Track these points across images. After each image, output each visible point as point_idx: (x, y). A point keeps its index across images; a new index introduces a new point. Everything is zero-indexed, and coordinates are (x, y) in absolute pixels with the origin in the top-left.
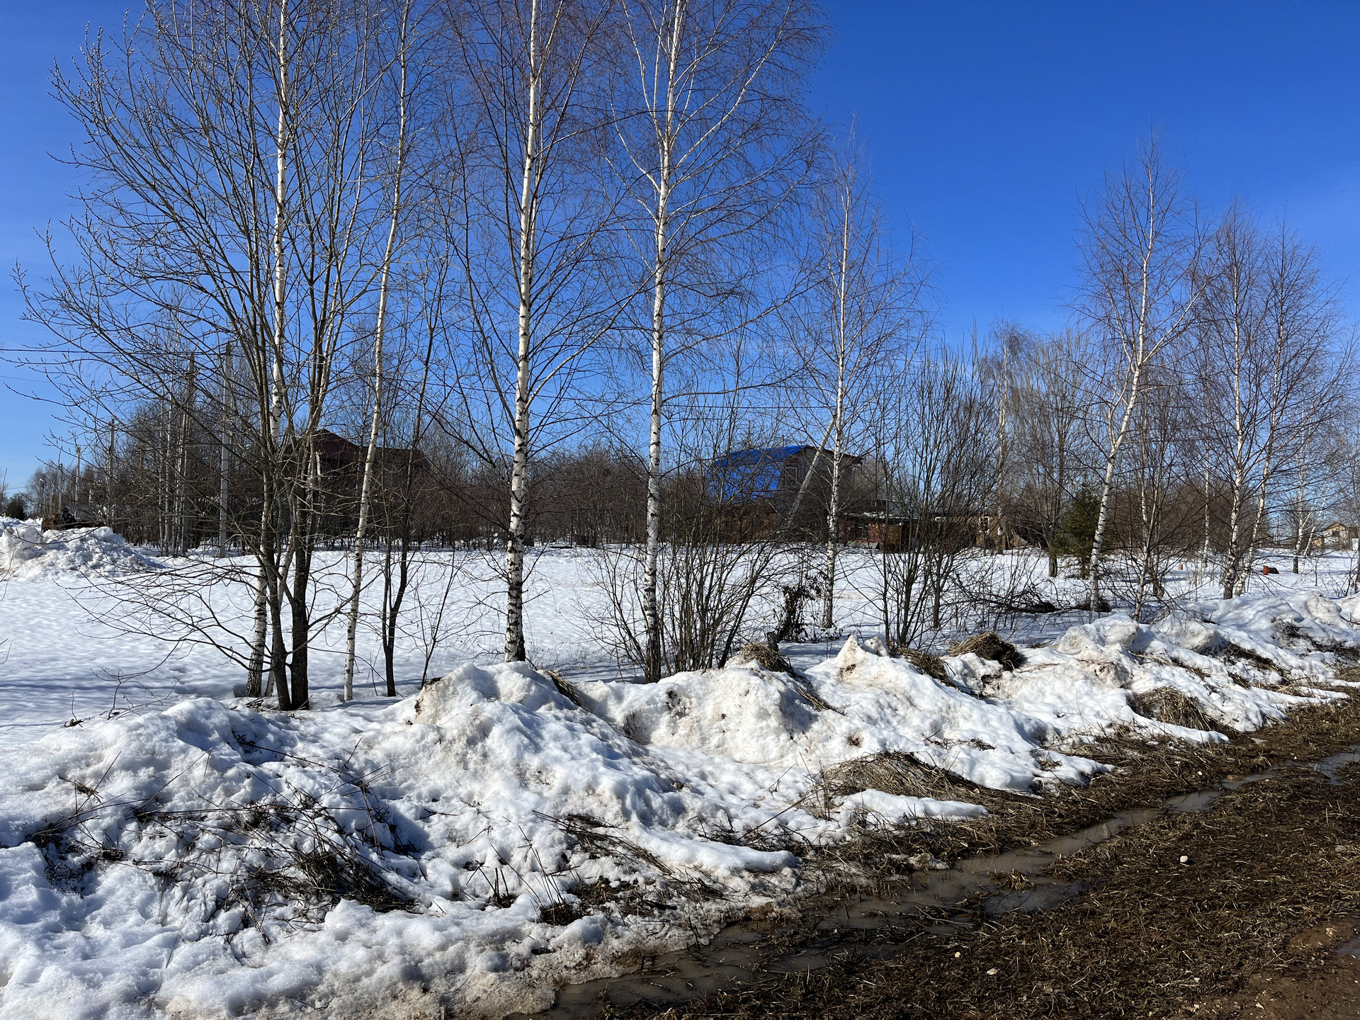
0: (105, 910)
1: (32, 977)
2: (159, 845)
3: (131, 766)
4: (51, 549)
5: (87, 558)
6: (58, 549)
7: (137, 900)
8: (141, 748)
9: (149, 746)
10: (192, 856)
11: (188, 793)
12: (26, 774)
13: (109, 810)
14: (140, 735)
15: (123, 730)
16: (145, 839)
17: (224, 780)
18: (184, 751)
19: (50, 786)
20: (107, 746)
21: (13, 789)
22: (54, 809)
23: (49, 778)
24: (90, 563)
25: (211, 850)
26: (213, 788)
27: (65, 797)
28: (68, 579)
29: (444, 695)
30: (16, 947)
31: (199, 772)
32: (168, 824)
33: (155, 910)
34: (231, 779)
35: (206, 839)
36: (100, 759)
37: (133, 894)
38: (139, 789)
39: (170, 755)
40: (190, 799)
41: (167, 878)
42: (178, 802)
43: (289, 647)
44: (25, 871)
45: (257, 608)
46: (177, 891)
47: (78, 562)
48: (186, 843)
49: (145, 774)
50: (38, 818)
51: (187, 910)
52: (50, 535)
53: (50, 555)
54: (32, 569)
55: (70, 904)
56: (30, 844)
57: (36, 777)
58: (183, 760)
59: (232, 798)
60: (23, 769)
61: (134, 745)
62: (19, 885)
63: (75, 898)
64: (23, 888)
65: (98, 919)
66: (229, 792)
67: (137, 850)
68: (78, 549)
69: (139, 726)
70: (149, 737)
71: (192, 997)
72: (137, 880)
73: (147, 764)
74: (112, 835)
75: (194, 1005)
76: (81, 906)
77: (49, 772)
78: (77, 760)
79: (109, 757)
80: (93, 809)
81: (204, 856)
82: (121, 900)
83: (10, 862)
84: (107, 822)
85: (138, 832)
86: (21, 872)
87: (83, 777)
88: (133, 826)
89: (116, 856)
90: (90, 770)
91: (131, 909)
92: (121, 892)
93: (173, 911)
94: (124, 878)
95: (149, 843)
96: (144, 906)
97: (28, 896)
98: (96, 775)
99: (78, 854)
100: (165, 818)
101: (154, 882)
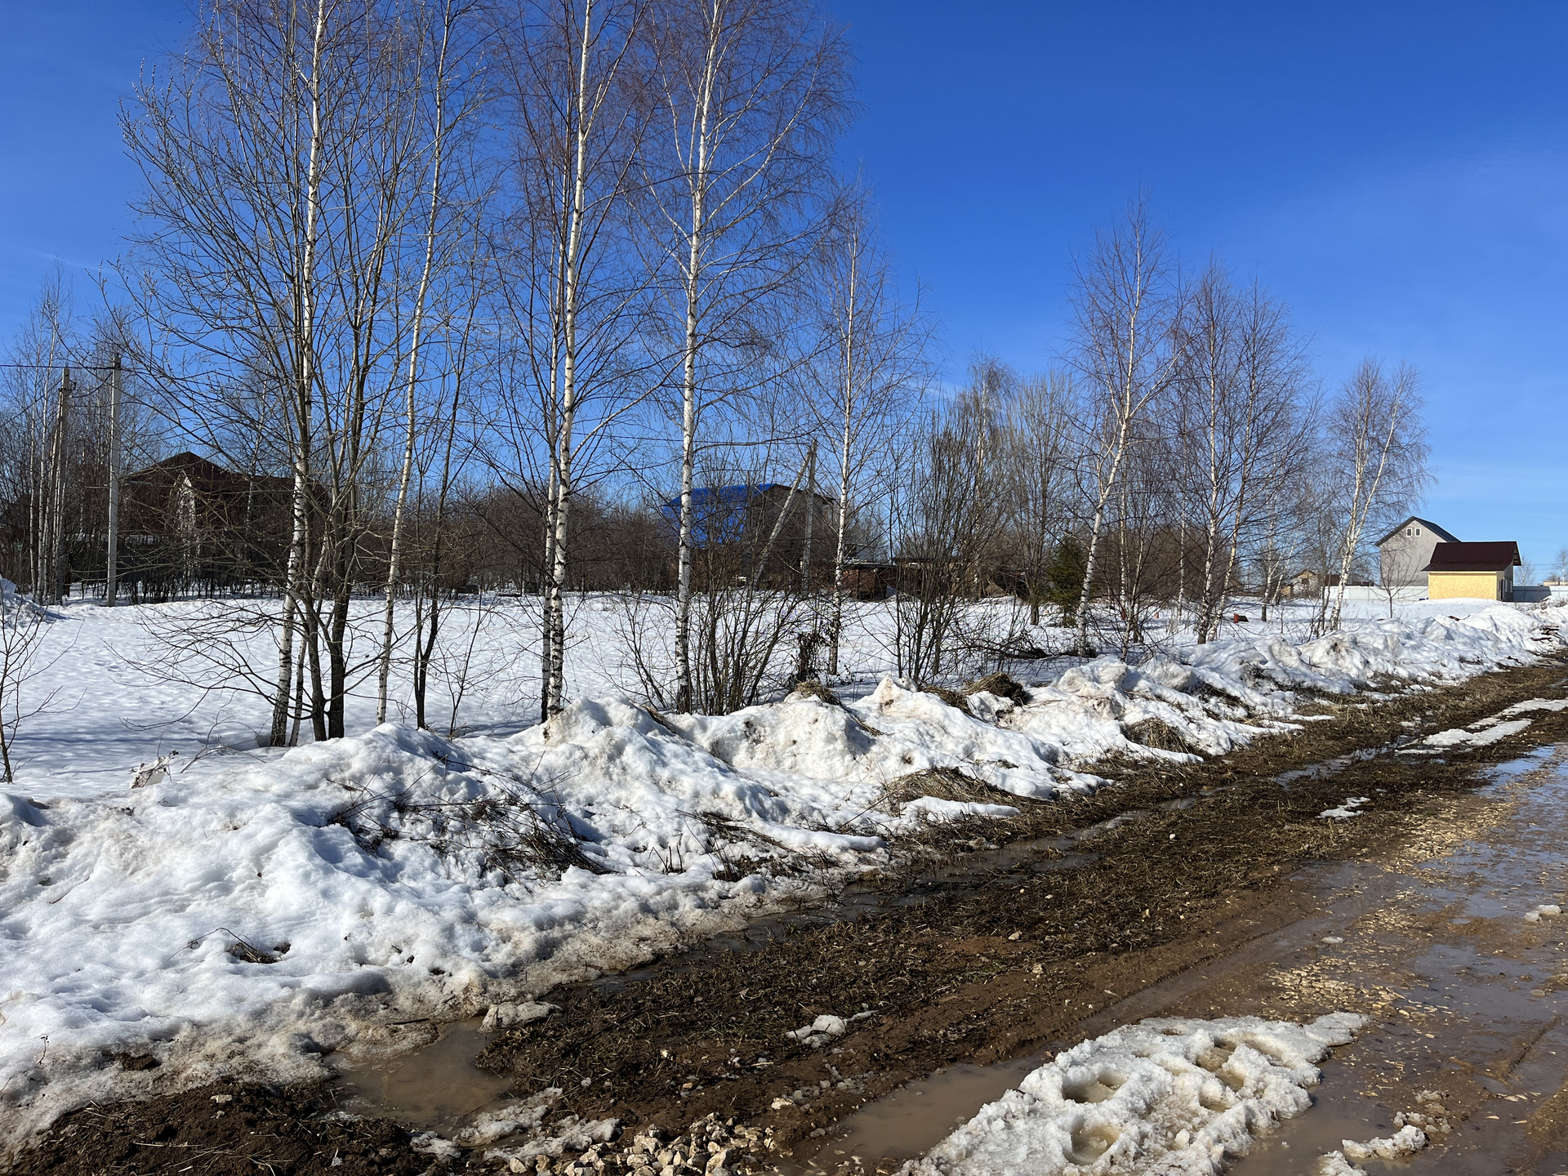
0: (408, 870)
1: (389, 911)
2: (421, 828)
3: (377, 771)
7: (428, 862)
8: (380, 757)
9: (384, 756)
10: (447, 837)
11: (423, 792)
12: (301, 777)
13: (376, 803)
14: (375, 747)
15: (361, 745)
16: (408, 825)
17: (447, 783)
18: (411, 760)
19: (323, 785)
21: (297, 788)
22: (338, 801)
23: (320, 780)
25: (459, 832)
26: (440, 789)
27: (338, 793)
29: (568, 724)
30: (369, 891)
31: (428, 777)
32: (422, 813)
33: (442, 871)
34: (451, 782)
35: (453, 824)
36: (349, 766)
37: (423, 860)
38: (390, 788)
39: (402, 763)
40: (425, 797)
41: (440, 850)
42: (415, 799)
44: (347, 843)
45: (282, 656)
46: (451, 859)
48: (440, 827)
49: (388, 777)
50: (330, 808)
51: (464, 871)
55: (384, 865)
56: (338, 825)
57: (310, 779)
58: (412, 767)
59: (456, 796)
60: (296, 774)
61: (373, 755)
63: (385, 861)
64: (350, 854)
65: (405, 876)
66: (452, 792)
67: (405, 830)
69: (371, 741)
70: (383, 748)
71: (507, 919)
72: (421, 851)
73: (388, 769)
74: (383, 820)
75: (510, 924)
76: (391, 868)
77: (317, 775)
78: (333, 766)
79: (357, 765)
80: (364, 802)
81: (456, 837)
82: (416, 864)
83: (334, 836)
84: (376, 812)
85: (401, 819)
86: (344, 843)
87: (344, 780)
88: (396, 815)
89: (394, 836)
90: (347, 774)
91: (425, 870)
92: (413, 859)
93: (455, 871)
94: (410, 850)
95: (413, 827)
96: (433, 868)
97: (356, 859)
98: (353, 778)
99: (369, 833)
100: (416, 809)
101: (432, 851)
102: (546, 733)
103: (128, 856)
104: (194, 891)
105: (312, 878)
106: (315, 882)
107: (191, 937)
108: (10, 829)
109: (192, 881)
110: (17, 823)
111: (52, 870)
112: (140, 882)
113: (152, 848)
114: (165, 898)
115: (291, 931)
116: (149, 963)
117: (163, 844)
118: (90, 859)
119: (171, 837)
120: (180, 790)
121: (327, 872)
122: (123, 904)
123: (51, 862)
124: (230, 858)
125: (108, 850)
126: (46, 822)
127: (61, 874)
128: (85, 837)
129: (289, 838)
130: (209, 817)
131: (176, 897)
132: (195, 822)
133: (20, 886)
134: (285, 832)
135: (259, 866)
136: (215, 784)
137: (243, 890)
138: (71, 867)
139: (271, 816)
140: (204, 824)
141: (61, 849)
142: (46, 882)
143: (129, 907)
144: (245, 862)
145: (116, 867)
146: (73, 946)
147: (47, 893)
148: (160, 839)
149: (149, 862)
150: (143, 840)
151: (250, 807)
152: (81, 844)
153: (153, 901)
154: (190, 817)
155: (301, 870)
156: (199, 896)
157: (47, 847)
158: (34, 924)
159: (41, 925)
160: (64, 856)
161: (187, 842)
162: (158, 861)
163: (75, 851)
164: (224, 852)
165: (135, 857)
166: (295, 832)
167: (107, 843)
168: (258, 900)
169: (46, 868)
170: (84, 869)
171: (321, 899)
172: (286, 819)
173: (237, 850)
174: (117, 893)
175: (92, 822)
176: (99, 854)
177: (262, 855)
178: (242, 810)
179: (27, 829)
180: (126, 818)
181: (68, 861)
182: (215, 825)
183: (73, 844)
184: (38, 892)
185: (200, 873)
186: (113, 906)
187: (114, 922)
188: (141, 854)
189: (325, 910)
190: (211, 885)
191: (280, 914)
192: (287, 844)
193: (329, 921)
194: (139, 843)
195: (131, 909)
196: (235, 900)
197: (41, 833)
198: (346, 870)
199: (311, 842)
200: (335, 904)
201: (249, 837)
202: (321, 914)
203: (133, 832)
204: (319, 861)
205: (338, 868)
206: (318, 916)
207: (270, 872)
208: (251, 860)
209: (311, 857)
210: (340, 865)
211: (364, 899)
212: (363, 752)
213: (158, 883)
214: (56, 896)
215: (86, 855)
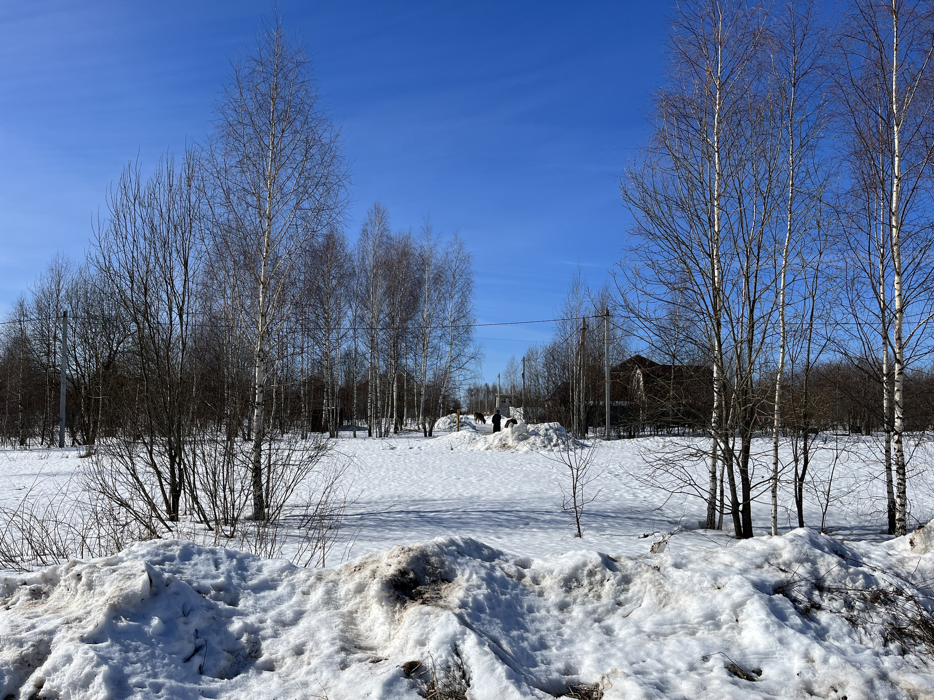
0: (832, 633)
1: (825, 661)
2: (836, 605)
3: (801, 561)
4: (532, 435)
5: (550, 440)
6: (536, 435)
7: (845, 630)
8: (800, 552)
9: (803, 551)
10: (856, 613)
11: (833, 579)
12: (752, 559)
13: (803, 583)
14: (796, 544)
15: (787, 542)
16: (826, 601)
17: (849, 574)
18: (822, 556)
19: (766, 566)
20: (782, 549)
21: (750, 566)
22: (778, 579)
23: (764, 563)
24: (552, 444)
25: (863, 611)
26: (845, 578)
27: (777, 573)
28: (544, 452)
29: (929, 537)
30: (810, 645)
31: (835, 569)
32: (835, 593)
33: (856, 637)
34: (852, 574)
35: (858, 604)
36: (781, 556)
37: (841, 628)
38: (811, 573)
39: (816, 557)
40: (835, 582)
41: (853, 622)
42: (828, 583)
43: (740, 500)
44: (790, 609)
45: (711, 475)
46: (860, 629)
47: (546, 442)
48: (849, 606)
50: (773, 582)
51: (872, 640)
52: (531, 427)
53: (532, 438)
54: (524, 447)
55: (815, 627)
56: (781, 595)
57: (758, 561)
58: (823, 561)
59: (857, 584)
61: (796, 550)
62: (789, 615)
65: (831, 637)
66: (854, 581)
67: (825, 604)
68: (546, 435)
70: (802, 546)
71: (914, 682)
72: (839, 621)
73: (807, 560)
74: (809, 595)
75: (916, 687)
76: (820, 630)
77: (762, 559)
78: (771, 554)
79: (786, 555)
80: (795, 582)
82: (837, 630)
83: (780, 602)
84: (804, 589)
85: (821, 596)
86: (787, 608)
87: (779, 564)
88: (817, 593)
89: (819, 608)
90: (780, 561)
91: (844, 635)
92: (834, 625)
93: (866, 639)
94: (831, 619)
95: (830, 602)
96: (849, 634)
97: (797, 620)
98: (785, 564)
99: (801, 603)
100: (830, 590)
101: (847, 622)
102: (911, 543)
103: (661, 595)
104: (699, 623)
105: (771, 628)
106: (773, 632)
107: (703, 653)
108: (601, 572)
109: (698, 617)
110: (604, 569)
111: (622, 598)
112: (669, 612)
113: (673, 593)
114: (684, 625)
115: (761, 662)
116: (682, 666)
117: (679, 591)
118: (641, 594)
119: (683, 587)
120: (683, 559)
121: (780, 627)
122: (662, 625)
123: (621, 593)
124: (718, 607)
125: (650, 590)
126: (617, 570)
127: (627, 601)
128: (637, 581)
129: (752, 600)
130: (702, 578)
131: (690, 626)
132: (695, 580)
133: (607, 605)
134: (750, 596)
135: (737, 615)
136: (701, 557)
137: (728, 629)
138: (632, 597)
139: (739, 584)
140: (700, 582)
141: (626, 586)
142: (620, 604)
143: (665, 627)
144: (727, 611)
145: (655, 601)
146: (639, 646)
147: (620, 611)
148: (677, 588)
149: (672, 601)
150: (668, 587)
151: (726, 575)
152: (636, 584)
153: (677, 626)
154: (692, 577)
155: (763, 623)
156: (702, 628)
157: (619, 584)
158: (616, 627)
159: (620, 629)
160: (627, 590)
161: (692, 592)
162: (677, 601)
163: (634, 588)
164: (715, 602)
165: (665, 597)
166: (756, 596)
167: (649, 586)
168: (737, 637)
169: (619, 596)
170: (638, 599)
171: (778, 644)
172: (749, 588)
173: (722, 602)
174: (658, 617)
175: (639, 572)
176: (645, 592)
177: (737, 608)
178: (721, 577)
179: (609, 572)
180: (657, 573)
181: (630, 594)
182: (706, 584)
183: (631, 584)
184: (616, 609)
185: (701, 613)
186: (656, 625)
187: (657, 635)
188: (667, 595)
189: (782, 652)
190: (709, 622)
191: (752, 649)
192: (752, 603)
193: (785, 660)
194: (665, 589)
195: (667, 628)
196: (724, 634)
197: (615, 576)
198: (792, 627)
199: (767, 605)
200: (788, 650)
201: (728, 595)
202: (779, 654)
203: (662, 581)
204: (774, 618)
205: (787, 625)
206: (777, 655)
207: (743, 620)
208: (731, 610)
209: (768, 615)
210: (787, 623)
211: (807, 650)
212: (789, 547)
213: (679, 615)
214: (625, 613)
215: (639, 592)
